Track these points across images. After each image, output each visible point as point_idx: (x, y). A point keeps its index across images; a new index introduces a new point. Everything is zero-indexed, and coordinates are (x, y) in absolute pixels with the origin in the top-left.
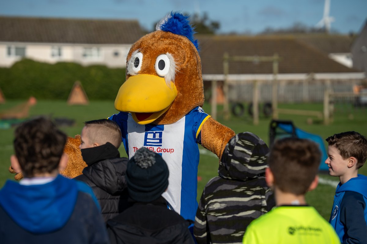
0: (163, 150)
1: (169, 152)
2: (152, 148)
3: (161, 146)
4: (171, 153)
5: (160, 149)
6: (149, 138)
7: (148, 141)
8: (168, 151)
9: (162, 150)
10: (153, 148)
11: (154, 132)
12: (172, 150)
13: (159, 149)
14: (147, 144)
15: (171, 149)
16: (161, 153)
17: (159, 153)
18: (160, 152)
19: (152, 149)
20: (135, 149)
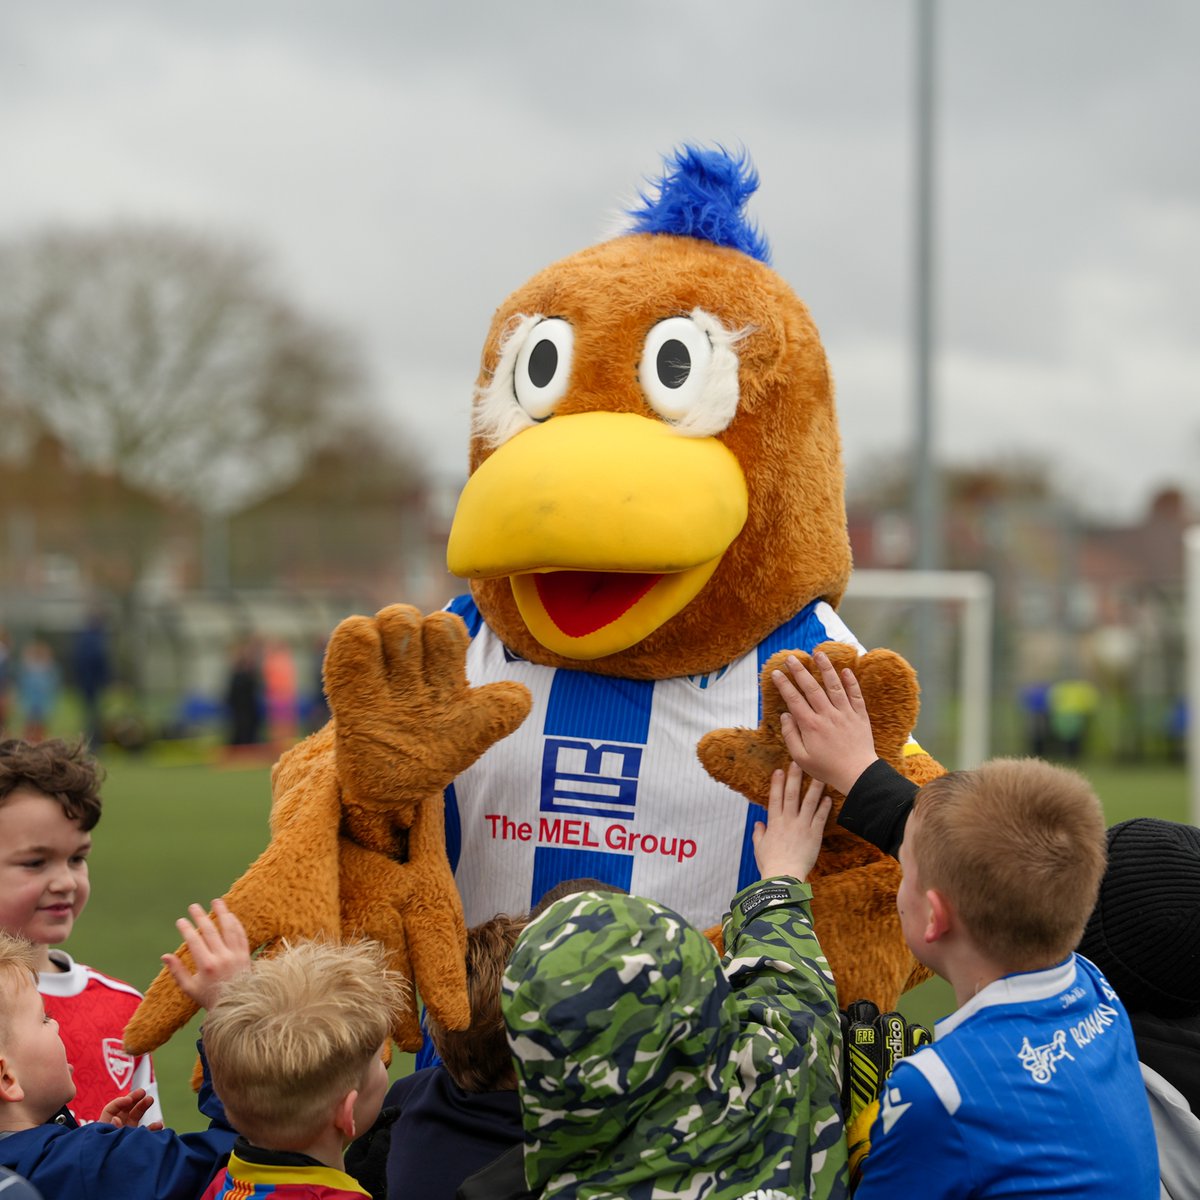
0: (637, 842)
1: (673, 852)
2: (579, 823)
3: (630, 816)
4: (680, 860)
5: (624, 831)
6: (566, 771)
7: (561, 785)
8: (668, 847)
9: (632, 837)
10: (587, 826)
11: (596, 744)
12: (688, 848)
13: (616, 833)
14: (557, 801)
15: (683, 843)
16: (626, 852)
17: (619, 851)
18: (623, 845)
19: (581, 829)
20: (499, 822)
